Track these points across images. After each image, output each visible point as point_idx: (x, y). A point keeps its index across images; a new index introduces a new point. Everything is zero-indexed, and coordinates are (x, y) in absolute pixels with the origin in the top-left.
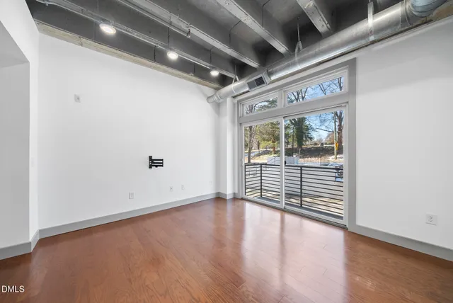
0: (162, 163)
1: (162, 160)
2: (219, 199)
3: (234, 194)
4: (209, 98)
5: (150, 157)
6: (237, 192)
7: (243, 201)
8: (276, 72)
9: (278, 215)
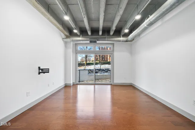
0: (49, 71)
1: (49, 69)
2: (66, 86)
3: (73, 83)
4: (63, 38)
5: (39, 68)
6: (74, 82)
7: (77, 85)
8: (100, 40)
9: (93, 86)
